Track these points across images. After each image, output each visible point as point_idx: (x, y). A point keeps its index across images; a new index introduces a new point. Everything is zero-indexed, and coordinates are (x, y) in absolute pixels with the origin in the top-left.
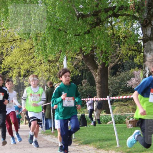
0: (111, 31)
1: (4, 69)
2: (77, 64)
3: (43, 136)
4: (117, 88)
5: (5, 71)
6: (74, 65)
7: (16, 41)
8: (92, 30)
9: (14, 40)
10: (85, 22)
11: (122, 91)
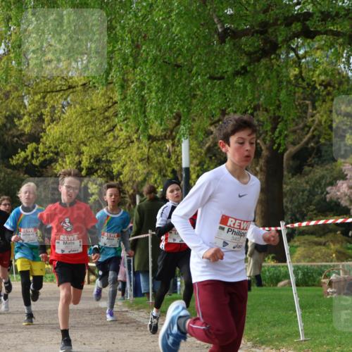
0: (297, 69)
1: (45, 153)
2: (213, 147)
3: (127, 311)
4: (303, 204)
5: (45, 160)
6: (205, 148)
7: (74, 89)
8: (252, 66)
9: (70, 87)
10: (237, 47)
11: (315, 212)
